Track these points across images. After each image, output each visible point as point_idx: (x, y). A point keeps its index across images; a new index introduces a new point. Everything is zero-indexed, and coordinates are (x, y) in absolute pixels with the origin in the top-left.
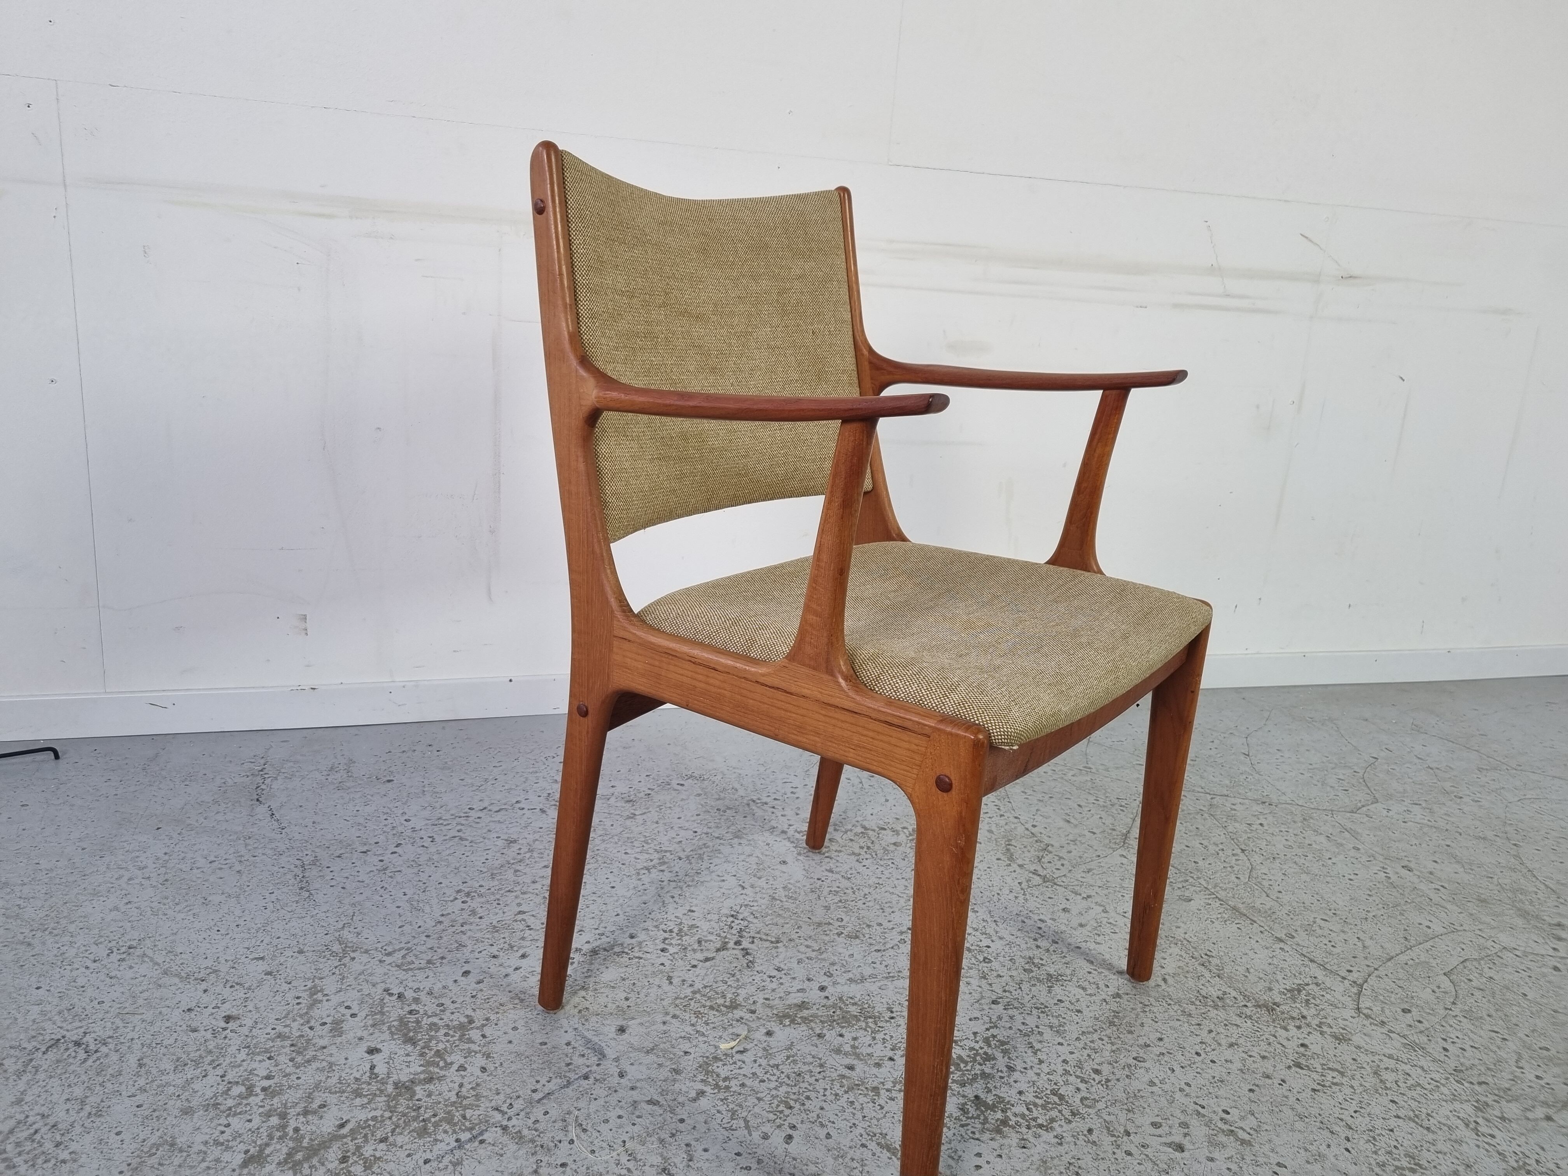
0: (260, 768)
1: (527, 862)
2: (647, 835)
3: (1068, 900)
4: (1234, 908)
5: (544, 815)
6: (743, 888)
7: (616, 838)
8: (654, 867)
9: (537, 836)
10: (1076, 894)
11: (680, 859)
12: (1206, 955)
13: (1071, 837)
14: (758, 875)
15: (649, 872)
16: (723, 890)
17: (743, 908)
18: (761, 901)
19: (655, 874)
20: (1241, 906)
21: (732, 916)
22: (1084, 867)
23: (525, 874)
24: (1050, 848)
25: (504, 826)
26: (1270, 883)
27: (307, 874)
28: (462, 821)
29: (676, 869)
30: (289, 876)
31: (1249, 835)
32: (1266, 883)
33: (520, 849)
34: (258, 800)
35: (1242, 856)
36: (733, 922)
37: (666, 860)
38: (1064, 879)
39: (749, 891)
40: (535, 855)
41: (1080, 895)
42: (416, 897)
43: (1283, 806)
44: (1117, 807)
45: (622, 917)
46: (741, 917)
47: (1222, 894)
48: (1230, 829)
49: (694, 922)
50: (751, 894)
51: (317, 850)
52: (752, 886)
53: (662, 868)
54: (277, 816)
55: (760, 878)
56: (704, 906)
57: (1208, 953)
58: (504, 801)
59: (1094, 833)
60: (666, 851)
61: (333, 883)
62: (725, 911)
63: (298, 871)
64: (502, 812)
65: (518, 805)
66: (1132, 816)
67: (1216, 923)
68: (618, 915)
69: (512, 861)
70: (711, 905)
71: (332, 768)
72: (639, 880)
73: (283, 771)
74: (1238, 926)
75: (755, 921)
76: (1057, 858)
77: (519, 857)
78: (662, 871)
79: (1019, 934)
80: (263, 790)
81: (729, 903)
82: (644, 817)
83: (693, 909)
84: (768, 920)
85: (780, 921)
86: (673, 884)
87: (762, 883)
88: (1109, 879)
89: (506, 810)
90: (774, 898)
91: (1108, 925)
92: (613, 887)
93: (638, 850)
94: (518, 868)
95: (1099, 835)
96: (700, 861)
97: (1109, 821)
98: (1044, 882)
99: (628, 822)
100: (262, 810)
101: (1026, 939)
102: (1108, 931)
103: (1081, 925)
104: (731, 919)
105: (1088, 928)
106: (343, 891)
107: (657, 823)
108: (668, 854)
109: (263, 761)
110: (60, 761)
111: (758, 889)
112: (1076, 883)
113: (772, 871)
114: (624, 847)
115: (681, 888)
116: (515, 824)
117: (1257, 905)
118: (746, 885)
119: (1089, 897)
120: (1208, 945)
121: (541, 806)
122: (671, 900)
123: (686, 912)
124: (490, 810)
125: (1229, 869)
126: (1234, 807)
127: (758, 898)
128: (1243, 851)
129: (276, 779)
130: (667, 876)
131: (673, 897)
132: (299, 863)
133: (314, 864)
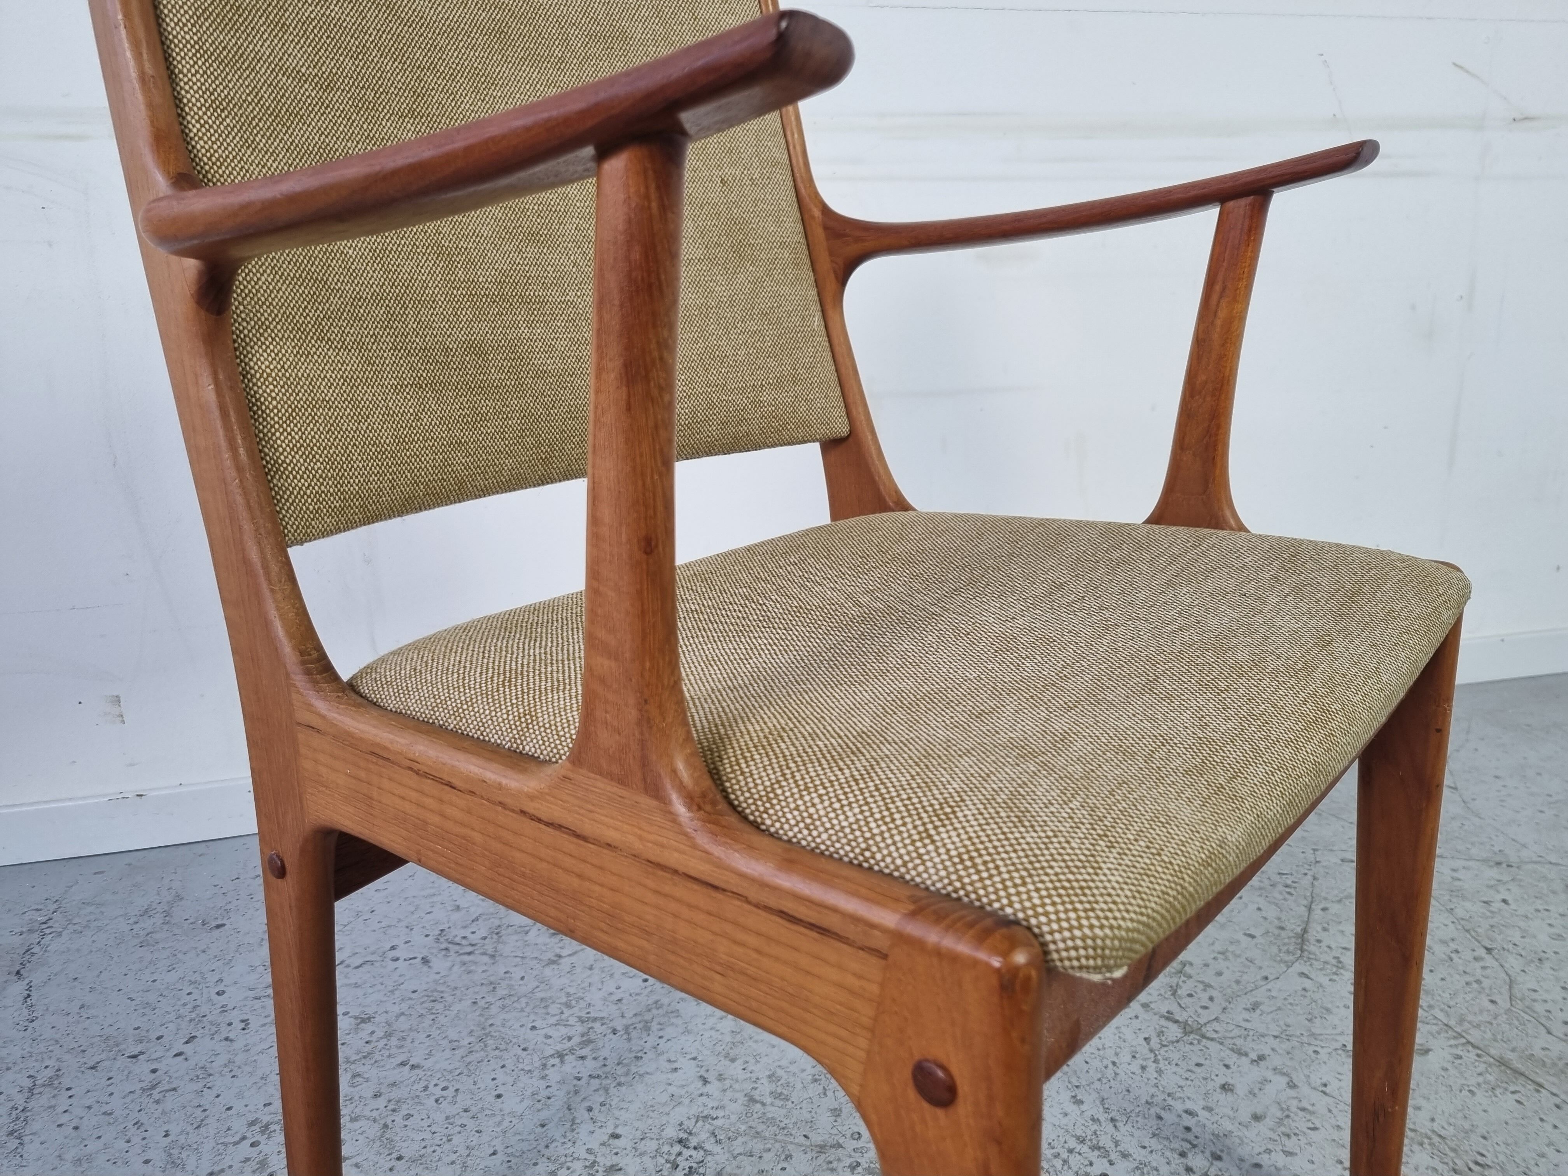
0: (44, 919)
1: (377, 1056)
2: (572, 990)
3: (1227, 1066)
4: (1502, 1062)
5: (425, 969)
6: (705, 1081)
7: (523, 1001)
8: (572, 1051)
9: (404, 1007)
10: (1241, 1053)
11: (615, 1032)
12: (1477, 1163)
13: (1218, 947)
14: (733, 1053)
15: (562, 1062)
16: (671, 1090)
17: (700, 1123)
18: (733, 1107)
19: (571, 1065)
20: (1510, 1055)
21: (680, 1141)
22: (1246, 1001)
23: (367, 1080)
24: (1187, 969)
25: (359, 992)
26: (1548, 1006)
27: (30, 1106)
29: (604, 1053)
31: (1492, 922)
32: (1539, 1008)
33: (373, 1032)
34: (18, 973)
35: (1489, 961)
36: (680, 1154)
37: (593, 1037)
38: (1216, 1026)
39: (713, 1088)
40: (394, 1041)
41: (1246, 1055)
42: (182, 1139)
43: (1530, 867)
44: (1280, 887)
45: (500, 1157)
46: (694, 1142)
47: (1475, 1036)
48: (1460, 912)
49: (615, 1160)
50: (717, 1094)
51: (66, 1057)
52: (720, 1078)
53: (583, 1052)
54: (34, 999)
55: (733, 1060)
56: (637, 1124)
57: (1480, 1159)
58: (372, 949)
59: (1252, 937)
60: (595, 1020)
61: (64, 1119)
62: (671, 1132)
63: (20, 1100)
64: (366, 967)
65: (393, 954)
66: (1305, 902)
67: (1480, 1094)
68: (494, 1154)
69: (354, 1057)
70: (650, 1121)
71: (146, 911)
72: (544, 1078)
73: (76, 920)
74: (1516, 1096)
75: (717, 1149)
76: (1201, 986)
77: (368, 1048)
78: (583, 1058)
79: (1154, 1144)
80: (33, 954)
81: (680, 1113)
82: (574, 959)
83: (619, 1131)
84: (738, 1146)
85: (758, 1146)
86: (595, 1083)
87: (735, 1070)
88: (1289, 1021)
89: (372, 963)
90: (752, 1100)
91: (1301, 1114)
92: (499, 1096)
93: (553, 1020)
94: (360, 1069)
95: (1260, 940)
96: (645, 1034)
97: (1271, 912)
98: (1186, 1033)
99: (548, 972)
100: (18, 988)
101: (1168, 1153)
102: (1303, 1126)
103: (1257, 1118)
104: (677, 1148)
105: (1269, 1122)
106: (74, 1134)
107: (591, 968)
108: (597, 1025)
109: (54, 907)
111: (728, 1083)
112: (1237, 1032)
113: (754, 1046)
114: (532, 1017)
115: (606, 1090)
116: (379, 987)
117: (1537, 1052)
118: (711, 1077)
119: (1261, 1058)
120: (1475, 1142)
121: (425, 953)
122: (586, 1116)
123: (606, 1138)
124: (348, 966)
125: (1475, 985)
126: (1455, 875)
127: (726, 1101)
128: (1489, 950)
129: (60, 934)
130: (590, 1065)
131: (590, 1109)
132: (28, 1083)
133: (49, 1084)
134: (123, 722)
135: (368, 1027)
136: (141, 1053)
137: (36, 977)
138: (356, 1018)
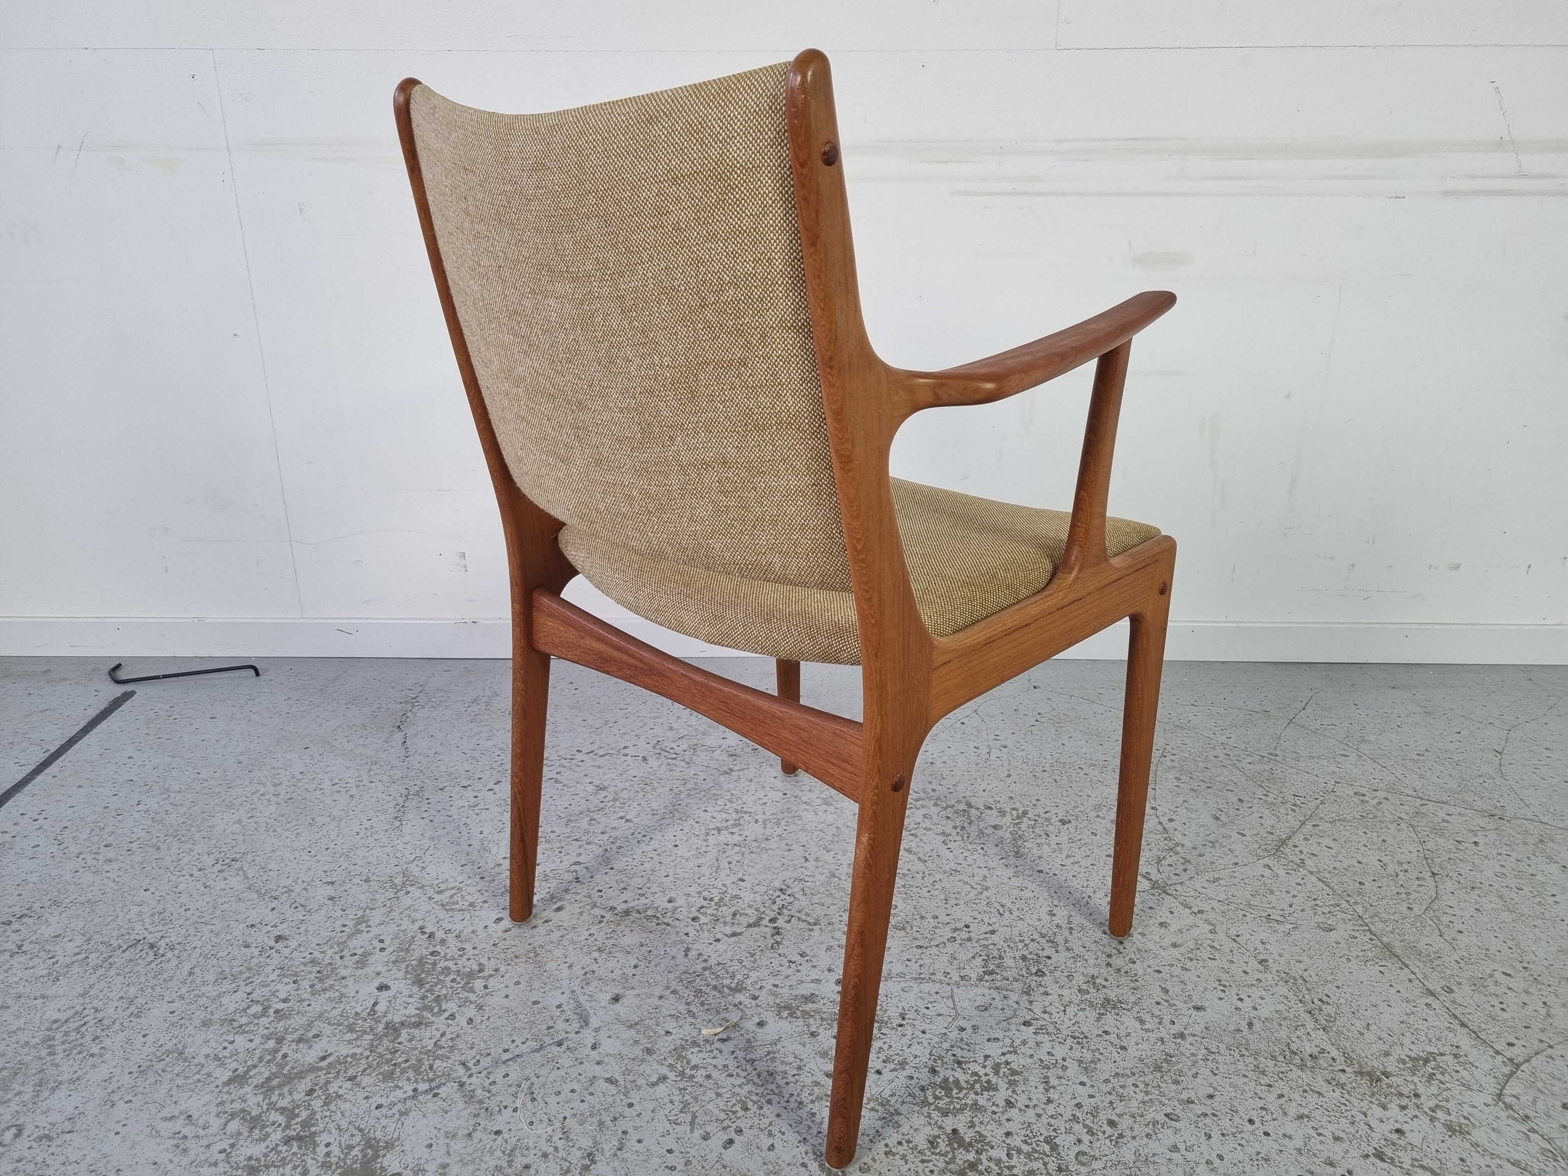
0: (414, 696)
1: (607, 811)
2: (735, 792)
3: (1171, 913)
4: (1387, 947)
5: (644, 764)
6: (807, 860)
7: (703, 793)
8: (727, 828)
9: (627, 785)
10: (1186, 906)
11: (756, 822)
12: (1320, 1000)
13: (1211, 838)
14: (829, 847)
15: (719, 833)
16: (783, 861)
17: (796, 882)
18: (821, 877)
19: (724, 837)
20: (1397, 944)
21: (781, 890)
22: (1210, 876)
23: (599, 823)
24: (1179, 849)
25: (601, 771)
26: (1452, 919)
27: (406, 805)
28: (566, 763)
29: (747, 833)
30: (391, 805)
31: (1452, 855)
32: (1445, 919)
33: (606, 797)
34: (399, 727)
35: (1430, 882)
36: (779, 896)
37: (742, 822)
38: (1179, 887)
39: (811, 865)
40: (618, 804)
41: (1191, 908)
42: (490, 837)
43: (1519, 822)
44: (1289, 805)
45: (670, 878)
46: (789, 892)
47: (1377, 927)
48: (1430, 845)
49: (739, 892)
50: (812, 868)
51: (426, 781)
52: (817, 860)
53: (733, 830)
54: (408, 744)
55: (828, 851)
56: (756, 876)
57: (1325, 998)
58: (612, 746)
59: (1243, 835)
60: (746, 812)
61: (425, 815)
62: (777, 884)
63: (401, 800)
64: (607, 757)
65: (625, 751)
66: (1302, 819)
67: (1354, 961)
68: (667, 876)
69: (593, 809)
70: (765, 876)
71: (475, 700)
72: (705, 840)
73: (433, 700)
74: (1381, 969)
75: (803, 898)
76: (1182, 861)
77: (602, 805)
78: (732, 833)
79: (1093, 947)
80: (407, 717)
81: (786, 875)
82: (741, 773)
83: (744, 878)
84: (816, 899)
85: (829, 901)
86: (737, 849)
87: (829, 857)
88: (1236, 893)
89: (611, 754)
90: (833, 875)
91: (1209, 949)
92: (676, 846)
93: (719, 809)
94: (595, 816)
95: (1248, 838)
96: (776, 826)
97: (1269, 821)
98: (1152, 888)
99: (722, 778)
100: (399, 736)
101: (1099, 954)
102: (1205, 956)
103: (1175, 945)
104: (778, 893)
105: (1182, 950)
106: (430, 824)
107: (751, 781)
108: (746, 816)
109: (419, 689)
110: (261, 678)
111: (821, 863)
112: (1192, 893)
113: (846, 845)
114: (706, 804)
115: (743, 854)
116: (613, 770)
117: (1421, 946)
118: (810, 858)
119: (1200, 912)
120: (1329, 989)
121: (645, 754)
122: (727, 866)
123: (736, 880)
124: (596, 754)
125: (1403, 896)
126: (1448, 818)
127: (816, 874)
128: (1434, 874)
129: (423, 707)
130: (736, 838)
131: (730, 863)
132: (405, 792)
133: (417, 794)
134: (466, 571)
135: (604, 793)
136: (469, 786)
137: (410, 732)
138: (597, 786)
